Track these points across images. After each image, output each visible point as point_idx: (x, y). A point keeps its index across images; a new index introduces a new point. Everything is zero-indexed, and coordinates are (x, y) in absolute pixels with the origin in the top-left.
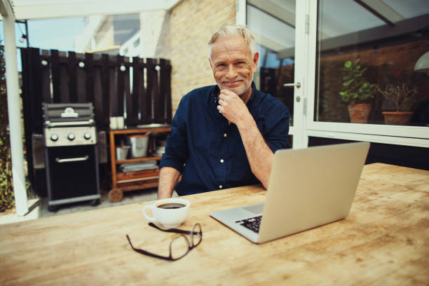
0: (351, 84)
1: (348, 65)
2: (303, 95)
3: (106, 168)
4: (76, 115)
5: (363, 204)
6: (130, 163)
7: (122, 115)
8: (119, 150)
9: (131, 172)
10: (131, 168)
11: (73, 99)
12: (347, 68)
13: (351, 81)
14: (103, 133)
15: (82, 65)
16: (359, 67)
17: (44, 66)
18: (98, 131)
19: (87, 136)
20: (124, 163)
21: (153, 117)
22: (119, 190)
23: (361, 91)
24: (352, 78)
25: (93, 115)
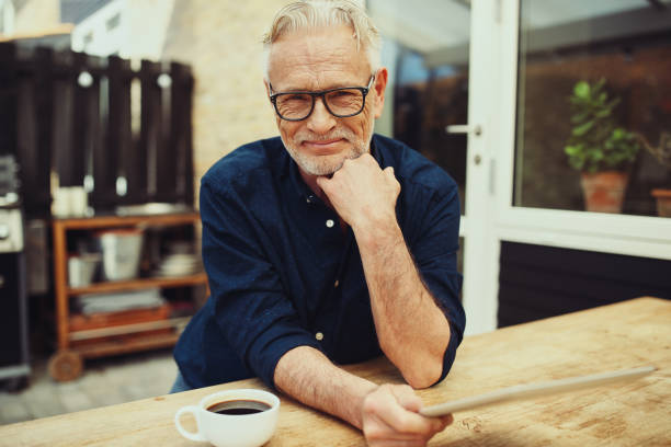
0: (591, 132)
1: (583, 91)
3: (44, 305)
5: (634, 393)
6: (101, 294)
7: (80, 183)
10: (102, 304)
12: (579, 98)
13: (588, 126)
14: (38, 225)
16: (604, 97)
18: (26, 221)
20: (85, 292)
21: (152, 188)
22: (75, 356)
23: (608, 145)
24: (590, 117)
25: (15, 183)
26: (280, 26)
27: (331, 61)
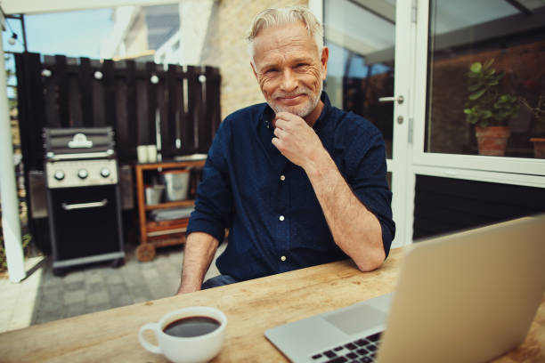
0: (482, 97)
1: (476, 68)
2: (408, 113)
3: (131, 217)
4: (88, 144)
6: (165, 209)
7: (154, 143)
8: (149, 192)
9: (165, 220)
10: (165, 215)
11: (87, 122)
12: (474, 73)
13: (482, 93)
14: (126, 168)
15: (98, 75)
16: (493, 72)
17: (46, 77)
18: (120, 165)
19: (105, 173)
20: (156, 209)
21: (196, 145)
22: (150, 246)
23: (496, 106)
24: (482, 87)
25: (113, 144)
26: (258, 26)
27: (292, 44)
